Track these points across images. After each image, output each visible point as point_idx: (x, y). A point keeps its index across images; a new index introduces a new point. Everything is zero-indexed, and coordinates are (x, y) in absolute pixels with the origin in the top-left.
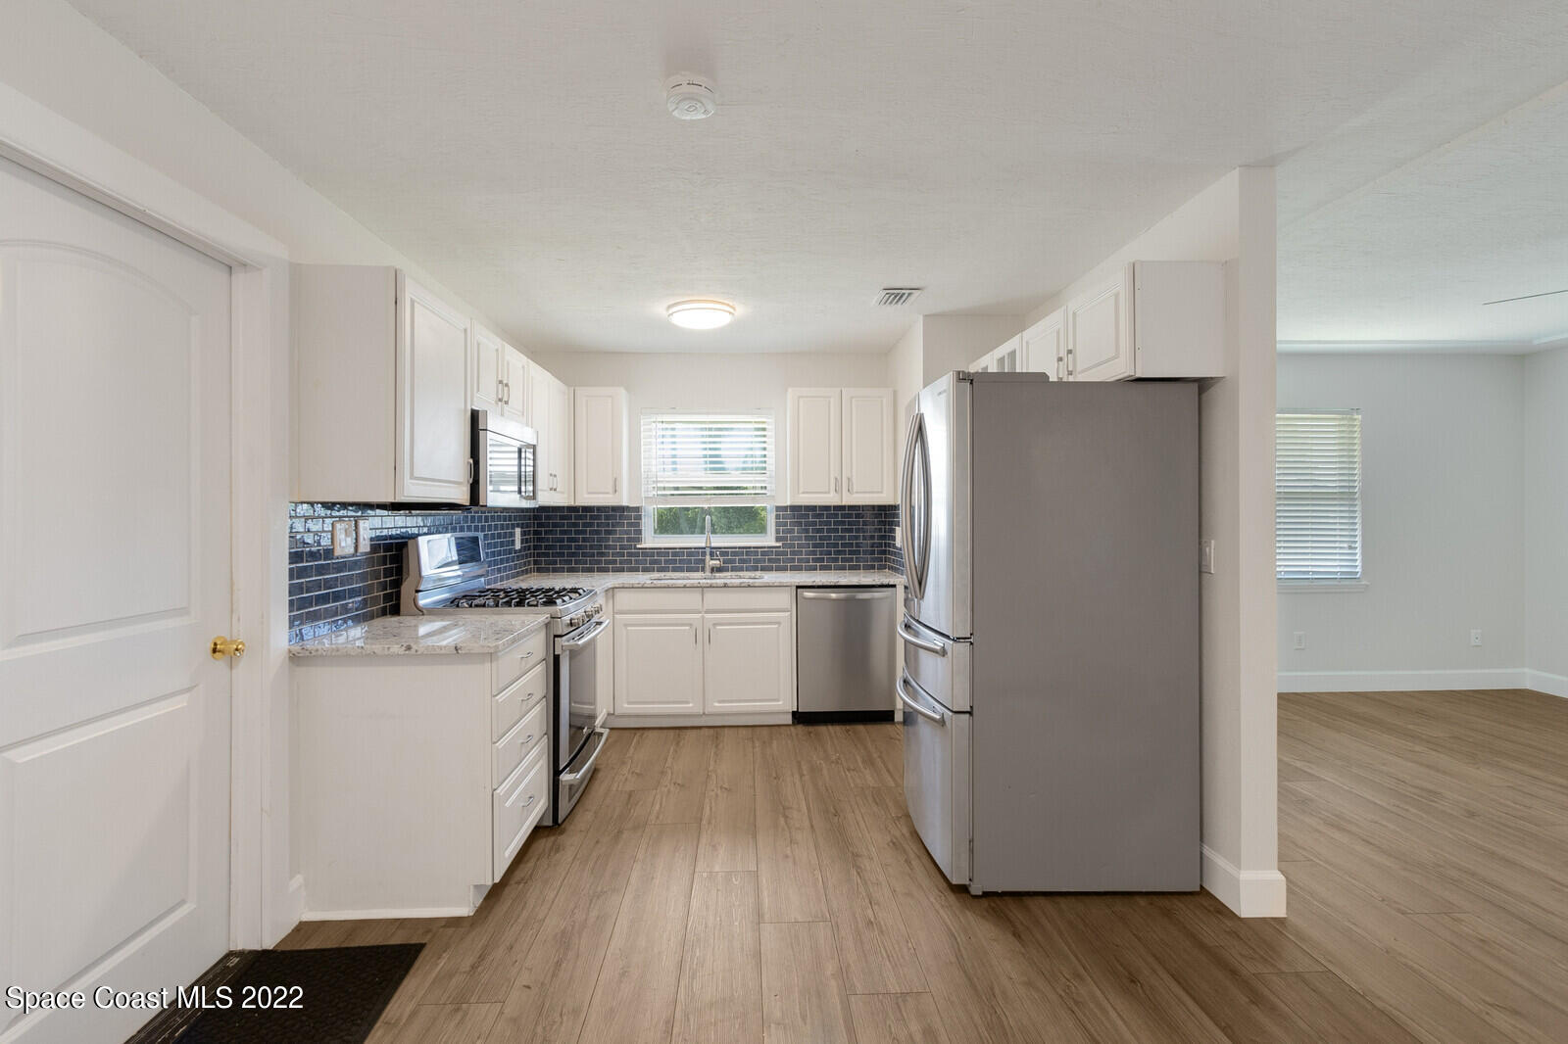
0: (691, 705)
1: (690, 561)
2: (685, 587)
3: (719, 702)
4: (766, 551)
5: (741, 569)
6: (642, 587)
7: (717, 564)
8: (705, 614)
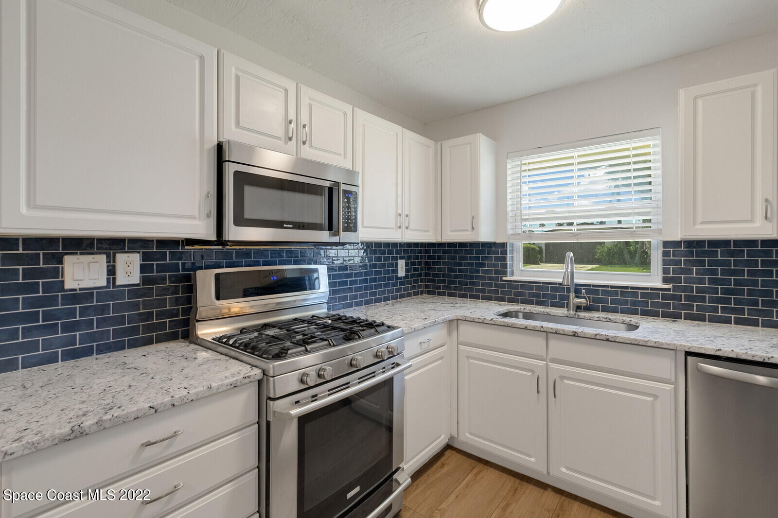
0: (533, 459)
2: (526, 328)
3: (568, 468)
4: (649, 293)
5: (615, 311)
7: (581, 303)
8: (549, 363)
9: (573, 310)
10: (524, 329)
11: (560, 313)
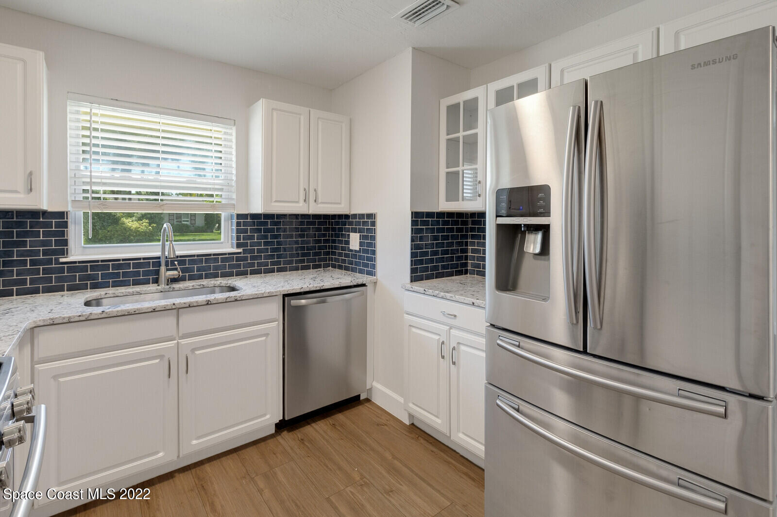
0: (161, 455)
1: (138, 274)
4: (226, 258)
6: (87, 320)
7: (173, 275)
8: (179, 341)
9: (164, 284)
10: (152, 312)
11: (153, 289)
